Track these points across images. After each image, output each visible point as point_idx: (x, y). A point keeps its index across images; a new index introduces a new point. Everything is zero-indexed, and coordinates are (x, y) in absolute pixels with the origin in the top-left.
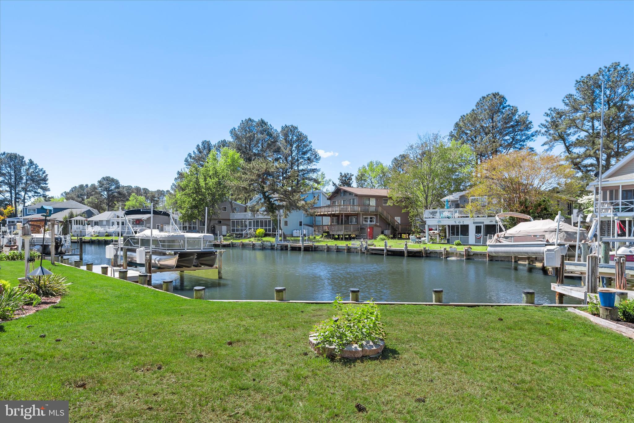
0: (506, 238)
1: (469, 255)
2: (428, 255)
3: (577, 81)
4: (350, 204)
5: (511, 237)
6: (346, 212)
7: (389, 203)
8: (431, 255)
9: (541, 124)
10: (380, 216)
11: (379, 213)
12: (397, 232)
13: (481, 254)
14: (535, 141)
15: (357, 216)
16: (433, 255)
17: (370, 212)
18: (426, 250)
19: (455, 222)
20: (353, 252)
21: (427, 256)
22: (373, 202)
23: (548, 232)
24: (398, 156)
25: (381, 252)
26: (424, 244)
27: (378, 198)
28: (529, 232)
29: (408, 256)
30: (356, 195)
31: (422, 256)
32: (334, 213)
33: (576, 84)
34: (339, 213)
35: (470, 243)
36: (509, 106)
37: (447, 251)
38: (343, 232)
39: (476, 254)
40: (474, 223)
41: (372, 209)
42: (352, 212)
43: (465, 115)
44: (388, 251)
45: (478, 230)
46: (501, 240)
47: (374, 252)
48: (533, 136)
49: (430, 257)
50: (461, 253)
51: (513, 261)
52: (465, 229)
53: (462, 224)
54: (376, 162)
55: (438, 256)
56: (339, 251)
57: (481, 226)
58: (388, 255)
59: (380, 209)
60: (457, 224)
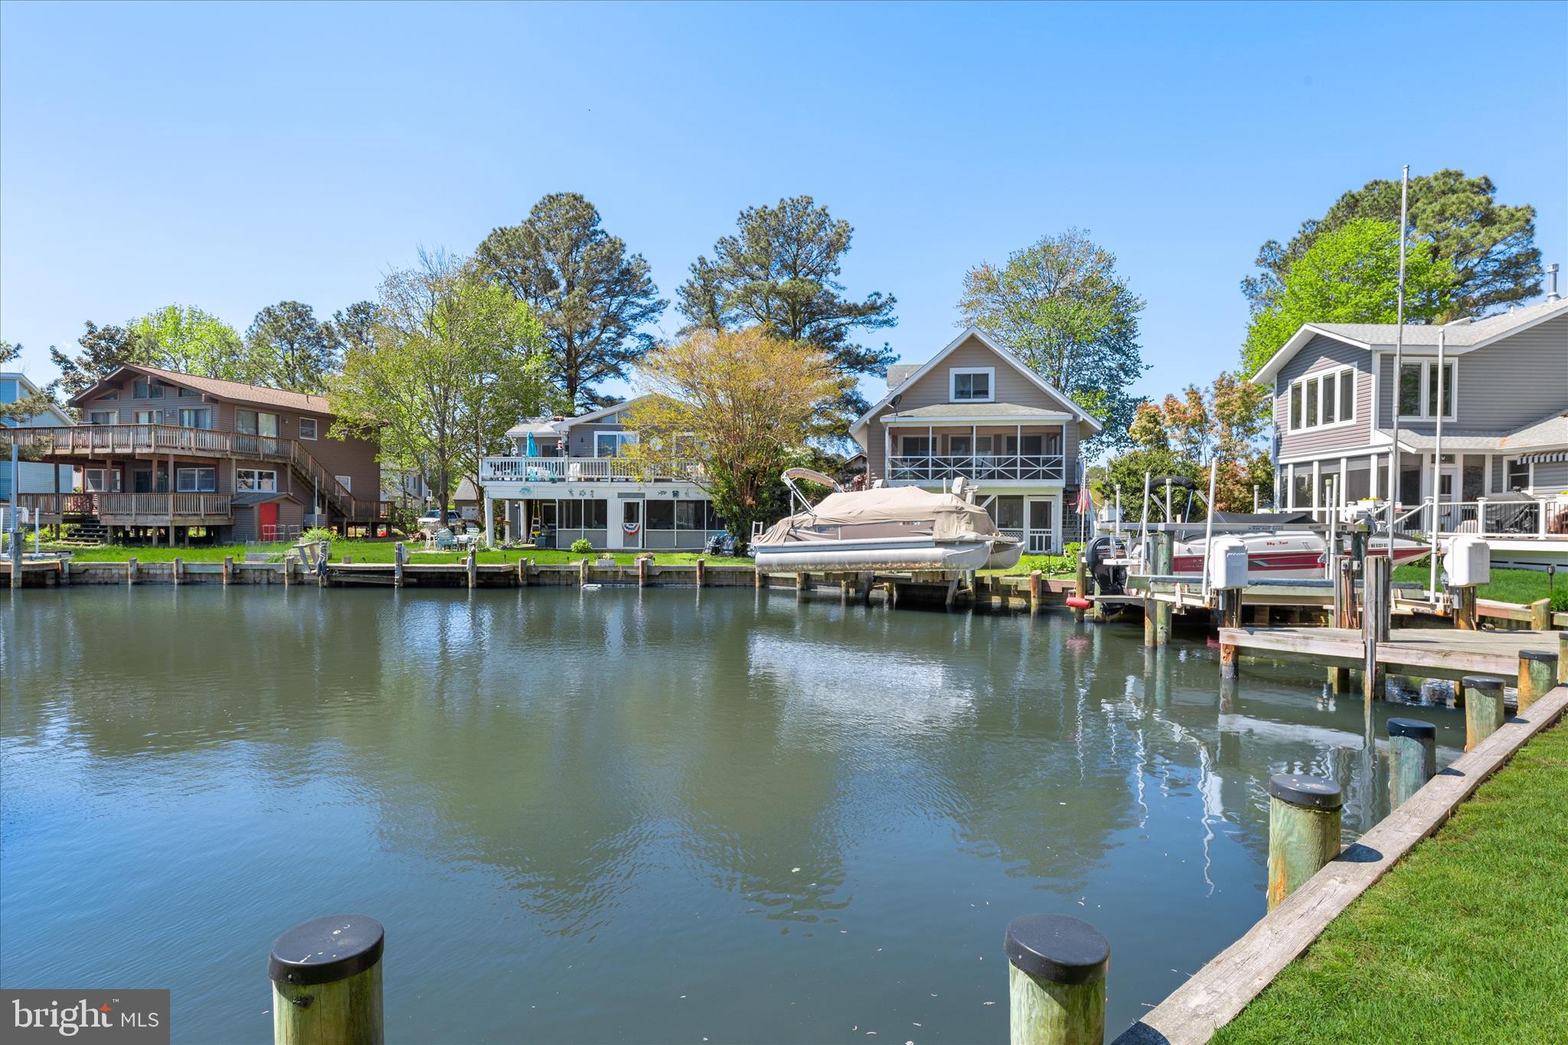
0: (820, 529)
1: (650, 576)
2: (534, 581)
3: (742, 214)
4: (182, 423)
5: (836, 526)
6: (182, 452)
7: (336, 432)
8: (541, 581)
9: (681, 287)
10: (296, 472)
11: (290, 462)
12: (346, 520)
13: (679, 573)
14: (656, 321)
15: (216, 466)
16: (547, 581)
17: (265, 456)
18: (530, 568)
19: (571, 492)
20: (255, 583)
21: (530, 585)
22: (268, 426)
23: (943, 515)
24: (276, 303)
25: (384, 580)
26: (484, 551)
27: (283, 414)
28: (890, 515)
29: (479, 586)
30: (213, 399)
31: (517, 586)
32: (129, 451)
33: (739, 219)
34: (154, 454)
35: (610, 545)
36: (603, 232)
37: (590, 567)
38: (169, 518)
39: (667, 573)
40: (620, 495)
41: (271, 447)
42: (200, 454)
43: (508, 228)
44: (407, 574)
45: (630, 513)
46: (800, 533)
47: (352, 579)
48: (654, 311)
49: (539, 585)
50: (629, 570)
51: (757, 584)
52: (596, 512)
53: (588, 497)
54: (193, 313)
55: (563, 582)
56: (193, 583)
57: (638, 503)
58: (407, 586)
59: (294, 450)
60: (577, 497)
